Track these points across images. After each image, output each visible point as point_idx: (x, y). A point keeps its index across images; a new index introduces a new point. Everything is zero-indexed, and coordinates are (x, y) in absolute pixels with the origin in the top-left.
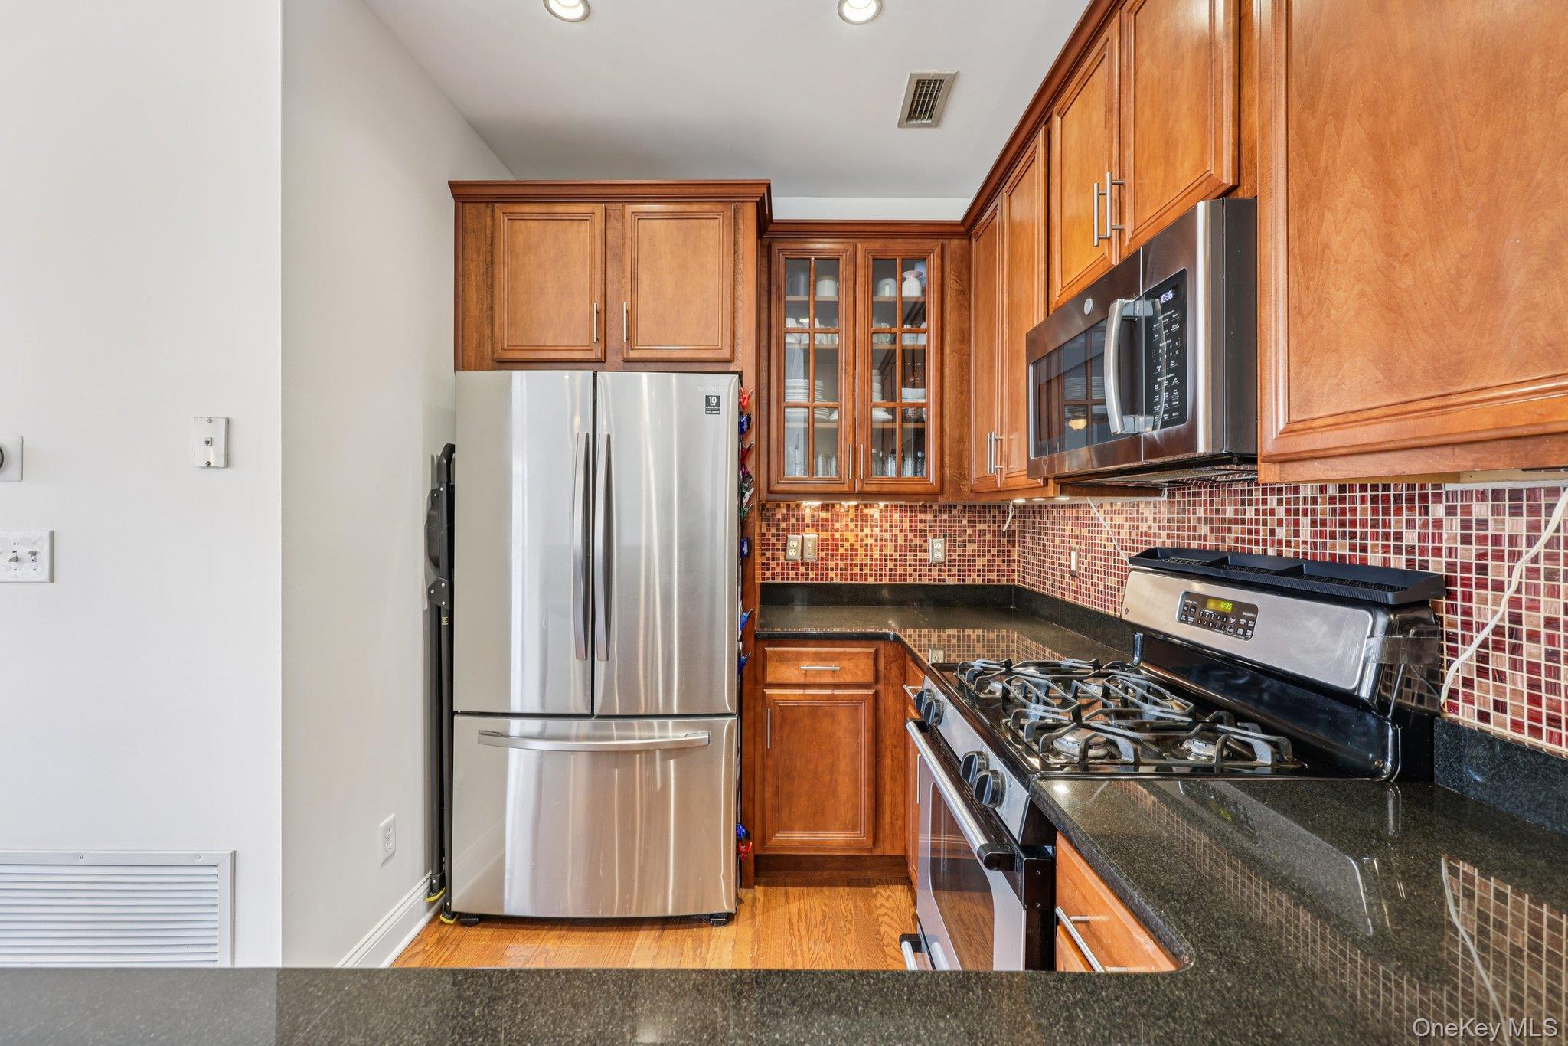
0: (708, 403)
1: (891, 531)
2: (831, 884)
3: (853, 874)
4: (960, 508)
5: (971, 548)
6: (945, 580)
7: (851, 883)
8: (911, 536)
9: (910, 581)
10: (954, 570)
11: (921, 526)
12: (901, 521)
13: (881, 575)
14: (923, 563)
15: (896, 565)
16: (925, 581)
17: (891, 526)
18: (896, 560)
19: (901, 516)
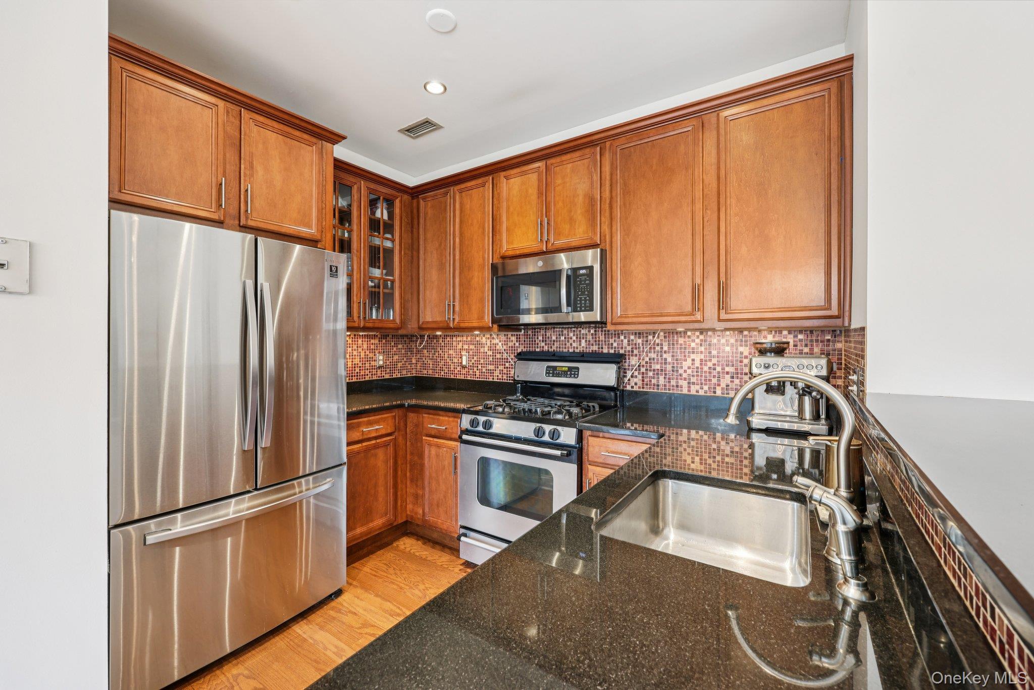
0: (331, 270)
1: (358, 350)
2: (372, 552)
3: (379, 543)
4: (390, 336)
5: (396, 357)
6: (384, 376)
7: (380, 548)
8: (368, 352)
9: (367, 378)
10: (388, 370)
11: (372, 347)
12: (363, 344)
13: (352, 376)
14: (372, 367)
15: (360, 370)
16: (375, 378)
17: (357, 347)
18: (360, 367)
19: (362, 341)
